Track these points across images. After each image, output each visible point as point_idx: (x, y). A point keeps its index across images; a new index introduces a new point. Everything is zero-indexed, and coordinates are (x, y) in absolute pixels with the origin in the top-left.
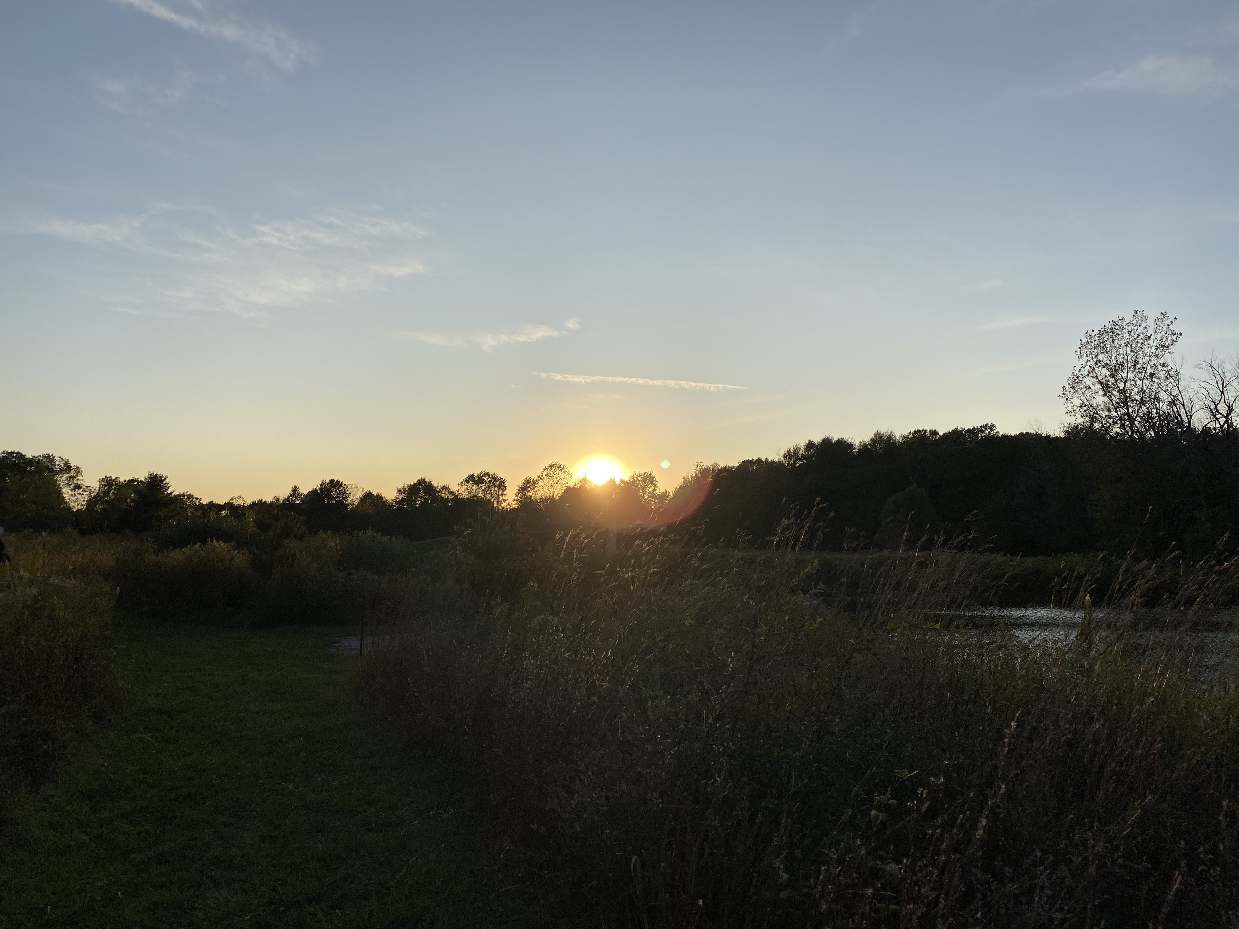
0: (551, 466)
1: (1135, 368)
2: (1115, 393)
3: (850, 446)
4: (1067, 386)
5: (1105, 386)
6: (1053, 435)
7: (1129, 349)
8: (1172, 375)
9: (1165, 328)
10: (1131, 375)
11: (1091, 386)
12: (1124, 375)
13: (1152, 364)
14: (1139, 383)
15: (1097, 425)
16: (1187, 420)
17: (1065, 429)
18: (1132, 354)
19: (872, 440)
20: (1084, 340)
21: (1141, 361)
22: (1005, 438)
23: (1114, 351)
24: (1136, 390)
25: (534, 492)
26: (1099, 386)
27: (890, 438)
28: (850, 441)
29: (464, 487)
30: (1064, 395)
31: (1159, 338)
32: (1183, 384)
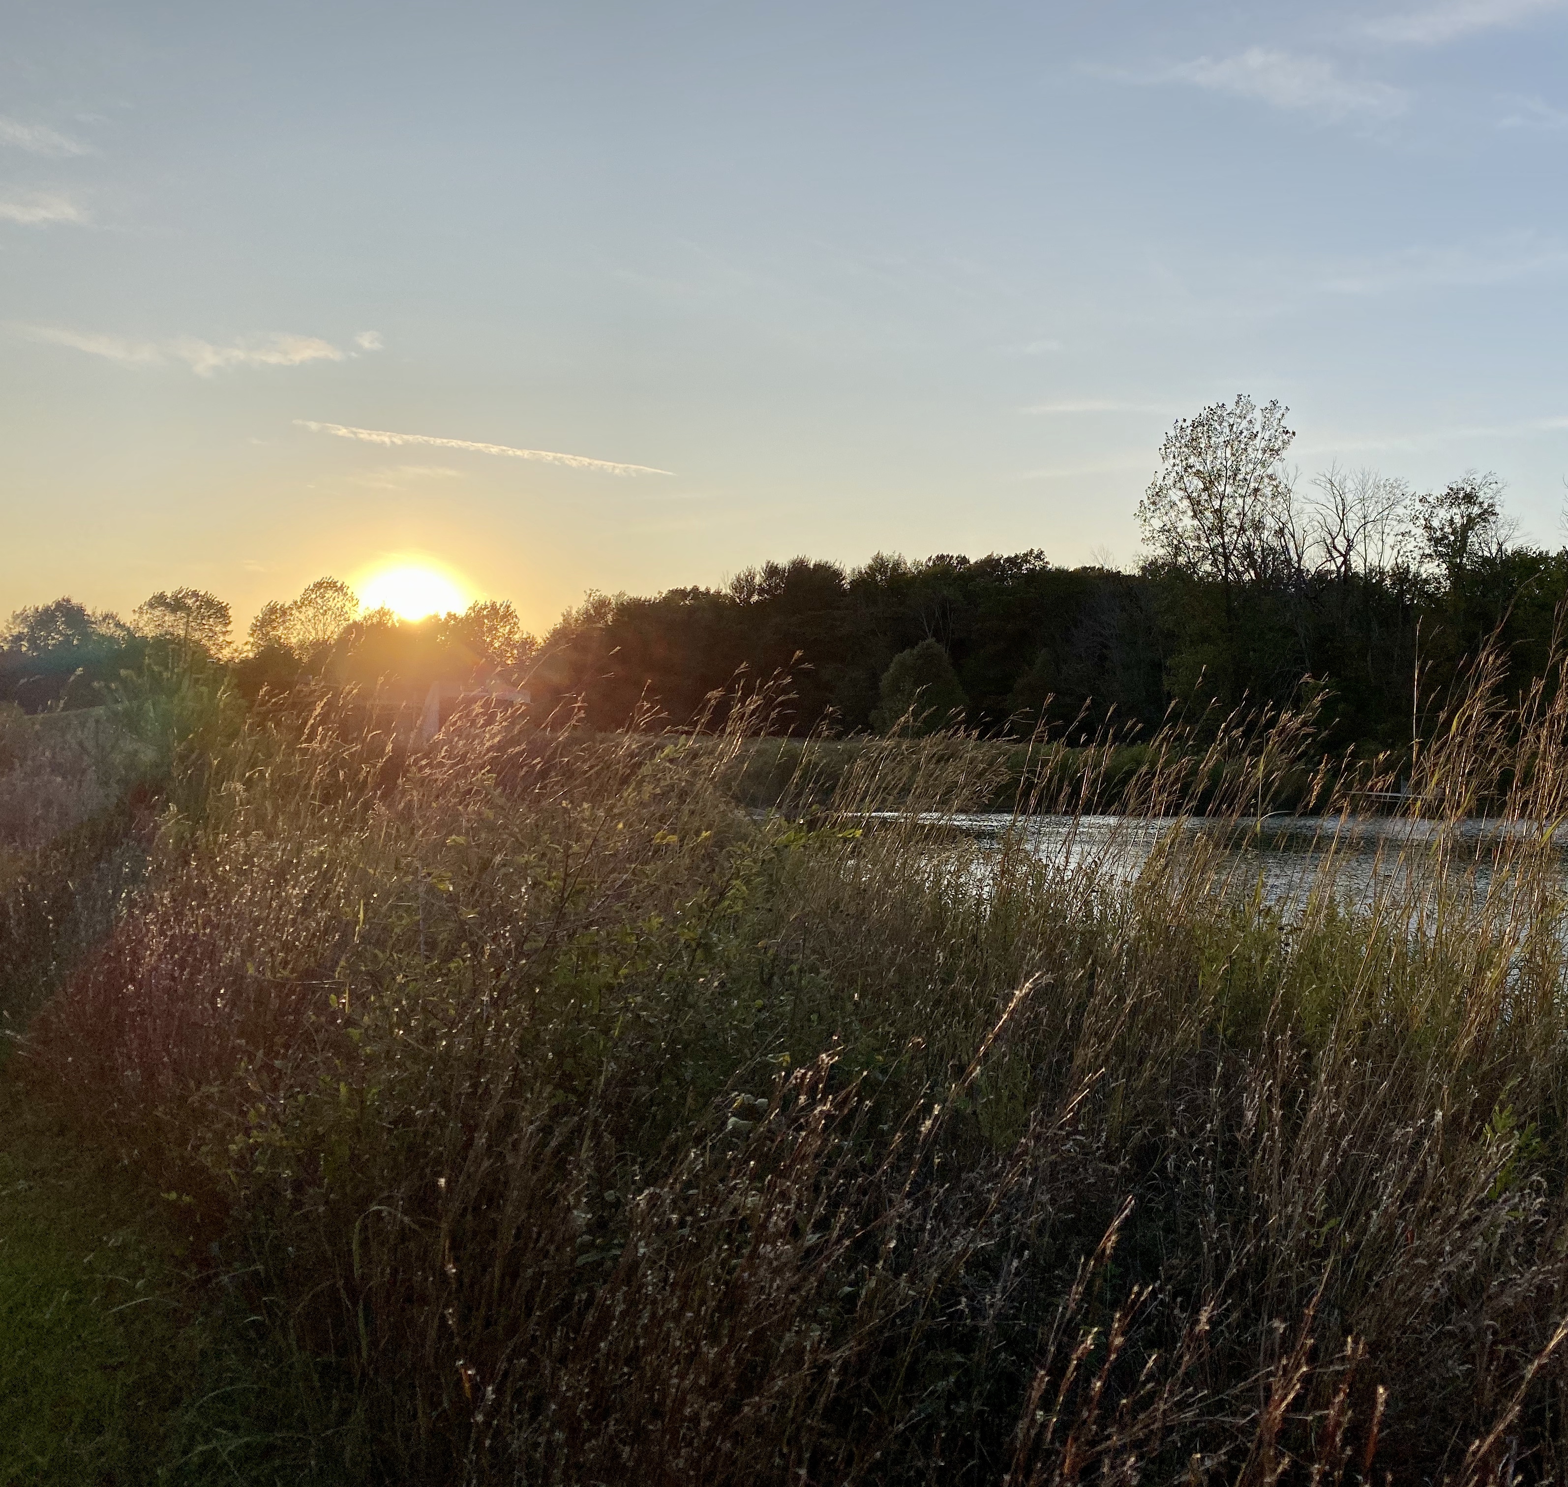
0: (319, 585)
1: (1234, 479)
2: (1208, 514)
3: (837, 575)
4: (1146, 502)
5: (1195, 503)
6: (1124, 572)
7: (1229, 450)
8: (1281, 493)
9: (1275, 424)
10: (1229, 490)
11: (1178, 502)
12: (1221, 489)
13: (1256, 474)
14: (1240, 501)
15: (1182, 560)
16: (1295, 558)
17: (1141, 563)
18: (1233, 458)
19: (870, 567)
20: (1172, 433)
21: (1243, 470)
22: (1061, 573)
23: (1210, 452)
24: (1235, 511)
25: (285, 629)
26: (1186, 502)
27: (897, 565)
28: (837, 566)
29: (145, 617)
30: (1142, 513)
31: (1267, 438)
32: (1295, 507)
